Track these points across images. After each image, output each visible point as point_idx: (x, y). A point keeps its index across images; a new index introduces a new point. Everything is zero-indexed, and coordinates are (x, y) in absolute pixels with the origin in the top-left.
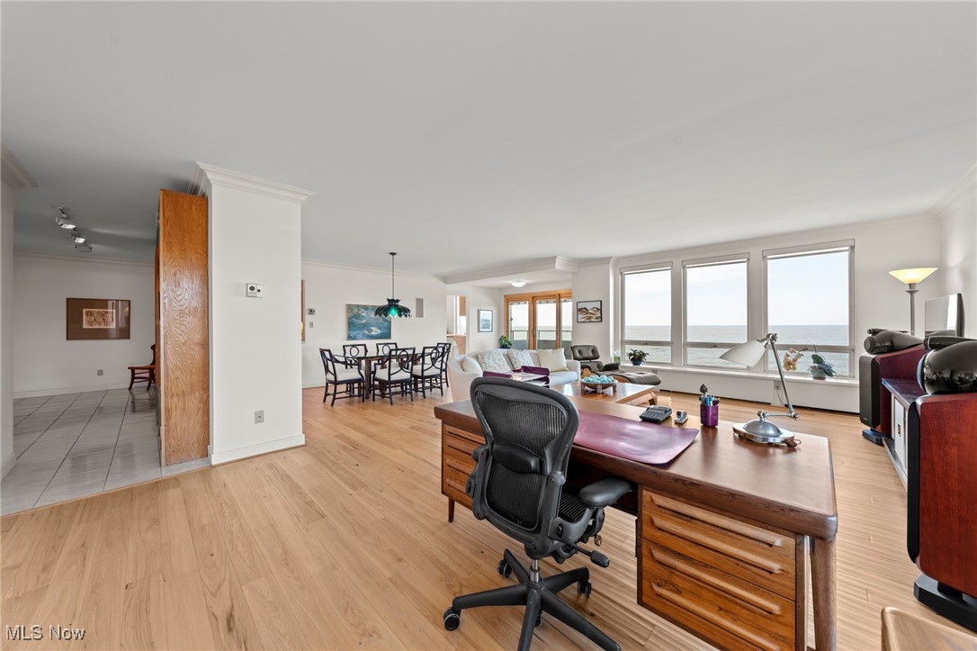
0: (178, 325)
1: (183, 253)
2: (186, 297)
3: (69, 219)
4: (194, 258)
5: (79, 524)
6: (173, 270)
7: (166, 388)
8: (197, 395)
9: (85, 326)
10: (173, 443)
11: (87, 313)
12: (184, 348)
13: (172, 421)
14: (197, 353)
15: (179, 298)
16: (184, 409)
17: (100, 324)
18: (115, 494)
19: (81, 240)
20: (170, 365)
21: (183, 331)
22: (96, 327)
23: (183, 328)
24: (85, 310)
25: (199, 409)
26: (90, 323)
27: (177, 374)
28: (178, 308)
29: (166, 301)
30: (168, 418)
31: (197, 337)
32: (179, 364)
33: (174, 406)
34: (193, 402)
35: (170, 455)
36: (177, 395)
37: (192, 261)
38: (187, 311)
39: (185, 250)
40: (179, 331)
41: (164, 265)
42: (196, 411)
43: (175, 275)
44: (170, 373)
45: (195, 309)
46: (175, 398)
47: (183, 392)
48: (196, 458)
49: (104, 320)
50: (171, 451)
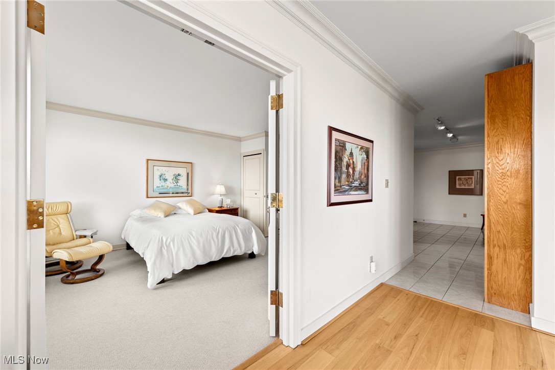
0: (500, 186)
1: (505, 122)
2: (508, 161)
3: (442, 124)
4: (516, 124)
5: (421, 317)
6: (496, 139)
7: (489, 238)
8: (519, 251)
9: (458, 187)
10: (494, 286)
11: (459, 178)
12: (506, 207)
13: (494, 268)
14: (519, 213)
15: (501, 163)
16: (505, 260)
17: (465, 185)
18: (447, 307)
19: (450, 135)
20: (493, 220)
21: (504, 192)
22: (463, 187)
23: (504, 188)
24: (457, 177)
25: (520, 265)
26: (460, 185)
27: (499, 228)
28: (500, 171)
29: (490, 166)
30: (490, 263)
31: (520, 197)
32: (501, 220)
33: (496, 255)
34: (515, 257)
35: (492, 296)
36: (499, 246)
37: (514, 126)
38: (509, 173)
39: (507, 119)
40: (501, 191)
41: (488, 136)
42: (517, 266)
43: (497, 143)
44: (493, 226)
45: (518, 171)
46: (497, 249)
47: (504, 245)
48: (517, 310)
49: (467, 183)
50: (493, 292)
